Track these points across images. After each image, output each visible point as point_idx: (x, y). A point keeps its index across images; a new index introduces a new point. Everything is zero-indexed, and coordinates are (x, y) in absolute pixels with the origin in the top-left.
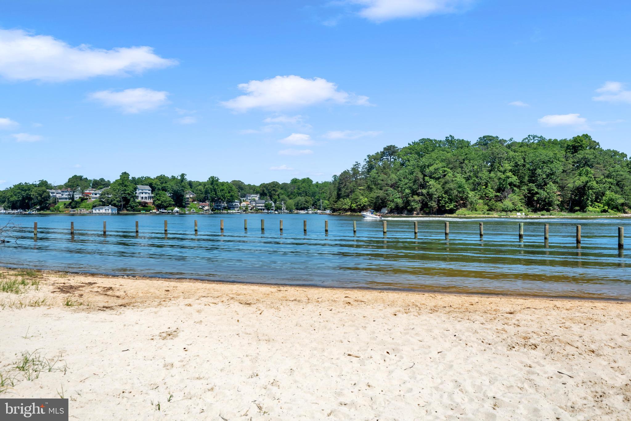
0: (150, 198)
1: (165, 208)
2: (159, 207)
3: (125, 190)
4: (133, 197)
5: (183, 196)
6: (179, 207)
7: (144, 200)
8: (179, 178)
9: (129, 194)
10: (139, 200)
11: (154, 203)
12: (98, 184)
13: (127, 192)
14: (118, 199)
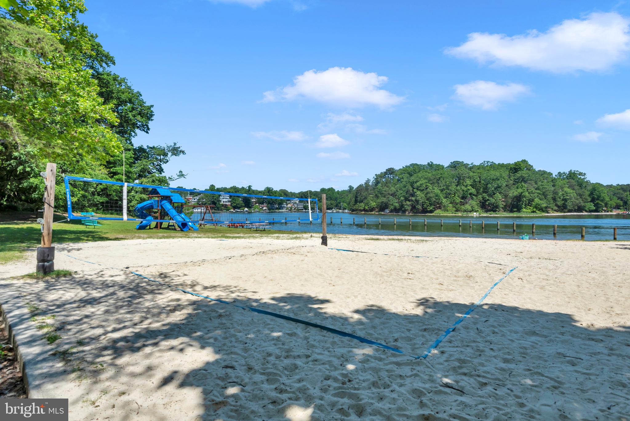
0: (229, 201)
1: (239, 208)
2: (235, 208)
3: (214, 197)
4: (218, 201)
5: (250, 200)
6: (247, 208)
7: (225, 203)
8: (247, 188)
9: (216, 199)
10: (222, 203)
11: (231, 205)
12: (193, 193)
13: (215, 198)
14: (209, 202)
